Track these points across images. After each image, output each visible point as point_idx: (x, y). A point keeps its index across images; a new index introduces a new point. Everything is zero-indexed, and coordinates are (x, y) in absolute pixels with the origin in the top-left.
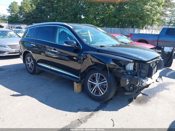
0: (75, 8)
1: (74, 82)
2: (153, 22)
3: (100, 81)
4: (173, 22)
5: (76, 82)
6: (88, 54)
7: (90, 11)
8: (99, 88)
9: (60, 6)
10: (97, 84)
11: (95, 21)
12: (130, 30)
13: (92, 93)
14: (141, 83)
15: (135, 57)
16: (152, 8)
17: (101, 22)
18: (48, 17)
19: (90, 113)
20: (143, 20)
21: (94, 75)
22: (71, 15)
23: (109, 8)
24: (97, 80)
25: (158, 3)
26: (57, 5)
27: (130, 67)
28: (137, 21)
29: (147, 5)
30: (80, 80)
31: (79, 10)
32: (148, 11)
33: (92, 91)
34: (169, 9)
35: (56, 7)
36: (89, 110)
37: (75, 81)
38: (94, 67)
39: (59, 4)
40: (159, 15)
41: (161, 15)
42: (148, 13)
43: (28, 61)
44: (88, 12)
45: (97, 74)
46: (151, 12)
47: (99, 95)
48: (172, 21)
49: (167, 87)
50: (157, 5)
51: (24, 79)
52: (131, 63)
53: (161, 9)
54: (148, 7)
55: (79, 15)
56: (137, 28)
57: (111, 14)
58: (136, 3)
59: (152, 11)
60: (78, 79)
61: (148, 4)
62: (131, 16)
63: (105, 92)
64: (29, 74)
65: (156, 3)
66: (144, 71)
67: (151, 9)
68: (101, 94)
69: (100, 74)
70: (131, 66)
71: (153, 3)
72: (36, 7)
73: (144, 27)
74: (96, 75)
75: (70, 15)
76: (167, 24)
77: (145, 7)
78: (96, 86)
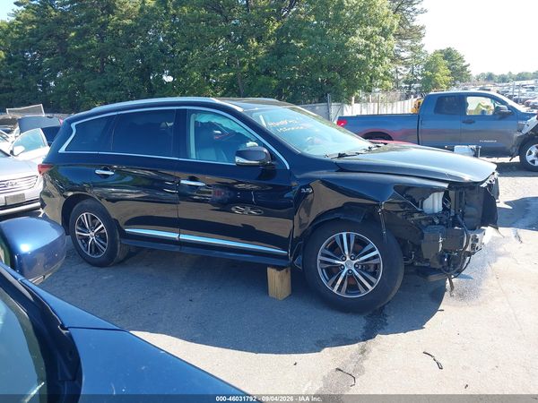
0: (141, 54)
1: (268, 269)
2: (371, 82)
3: (356, 253)
4: (420, 78)
5: (274, 267)
6: (313, 179)
7: (190, 59)
8: (357, 274)
9: (91, 47)
10: (348, 264)
11: (208, 87)
12: (317, 108)
13: (335, 290)
14: (471, 243)
15: (450, 176)
16: (368, 42)
17: (228, 90)
18: (52, 84)
19: (356, 346)
20: (350, 77)
21: (334, 238)
22: (131, 76)
23: (247, 48)
24: (347, 253)
25: (384, 29)
26: (80, 46)
27: (434, 203)
28: (333, 81)
29: (354, 34)
30: (291, 259)
31: (157, 58)
32: (359, 52)
33: (336, 287)
34: (408, 42)
35: (78, 50)
36: (349, 340)
37: (270, 266)
38: (337, 215)
39: (87, 40)
40: (387, 60)
41: (393, 60)
42: (359, 56)
43: (84, 226)
44: (186, 61)
45: (344, 234)
46: (369, 54)
47: (360, 293)
48: (416, 76)
49: (501, 250)
50: (380, 34)
51: (85, 285)
52: (436, 194)
53: (391, 44)
54: (357, 40)
55: (159, 72)
56: (336, 101)
57: (253, 65)
58: (325, 31)
59: (369, 51)
60: (285, 257)
61: (358, 32)
62: (313, 67)
63: (376, 282)
64: (88, 266)
65: (377, 29)
66: (474, 210)
67: (366, 46)
68: (366, 289)
69: (353, 234)
70: (436, 202)
71: (369, 29)
72: (6, 55)
73: (353, 98)
74: (341, 237)
75: (127, 75)
76: (404, 85)
77: (350, 39)
78: (346, 269)
